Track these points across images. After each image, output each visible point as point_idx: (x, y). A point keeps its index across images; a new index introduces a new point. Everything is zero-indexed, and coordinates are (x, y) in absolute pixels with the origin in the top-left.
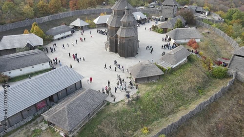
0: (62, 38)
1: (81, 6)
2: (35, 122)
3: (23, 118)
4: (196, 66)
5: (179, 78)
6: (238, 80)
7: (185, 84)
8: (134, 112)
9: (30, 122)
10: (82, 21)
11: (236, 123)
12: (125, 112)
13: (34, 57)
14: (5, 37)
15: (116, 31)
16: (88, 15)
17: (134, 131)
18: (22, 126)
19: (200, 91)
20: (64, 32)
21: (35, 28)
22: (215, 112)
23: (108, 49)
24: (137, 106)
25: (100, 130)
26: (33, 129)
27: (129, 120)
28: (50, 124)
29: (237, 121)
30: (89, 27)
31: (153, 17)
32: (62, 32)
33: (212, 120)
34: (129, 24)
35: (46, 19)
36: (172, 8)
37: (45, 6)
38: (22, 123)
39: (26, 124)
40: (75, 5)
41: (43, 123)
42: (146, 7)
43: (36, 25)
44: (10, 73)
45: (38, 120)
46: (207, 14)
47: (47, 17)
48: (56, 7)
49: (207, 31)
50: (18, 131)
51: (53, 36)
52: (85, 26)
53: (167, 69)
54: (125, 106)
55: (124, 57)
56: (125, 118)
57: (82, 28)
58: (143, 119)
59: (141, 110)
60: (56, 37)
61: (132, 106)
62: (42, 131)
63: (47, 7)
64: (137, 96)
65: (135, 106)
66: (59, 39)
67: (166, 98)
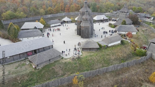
0: (55, 26)
1: (71, 11)
2: (25, 60)
3: (20, 58)
4: (126, 47)
5: (110, 52)
6: (152, 59)
7: (113, 56)
8: (75, 64)
9: (23, 60)
10: (68, 18)
11: (138, 81)
12: (69, 63)
13: (35, 33)
14: (26, 23)
15: (80, 23)
16: (73, 15)
17: (72, 73)
18: (19, 61)
19: (122, 61)
20: (57, 23)
21: (42, 20)
22: (124, 73)
23: (76, 34)
24: (78, 62)
25: (53, 69)
26: (22, 63)
27: (70, 68)
28: (30, 62)
29: (139, 80)
30: (72, 22)
31: (113, 19)
32: (56, 23)
33: (121, 76)
34: (87, 19)
35: (49, 16)
36: (125, 13)
37: (51, 9)
38: (19, 60)
39: (21, 61)
40: (68, 10)
41: (28, 62)
42: (112, 13)
43: (42, 18)
44: (23, 39)
45: (27, 60)
46: (152, 19)
47: (50, 15)
48: (57, 11)
49: (146, 29)
50: (16, 63)
51: (50, 25)
52: (69, 21)
53: (103, 46)
54: (71, 61)
55: (83, 38)
56: (69, 66)
57: (67, 22)
58: (79, 69)
59: (79, 64)
60: (51, 26)
61: (75, 61)
62: (26, 64)
63: (52, 10)
64: (79, 57)
65: (76, 61)
66: (53, 27)
67: (98, 61)
